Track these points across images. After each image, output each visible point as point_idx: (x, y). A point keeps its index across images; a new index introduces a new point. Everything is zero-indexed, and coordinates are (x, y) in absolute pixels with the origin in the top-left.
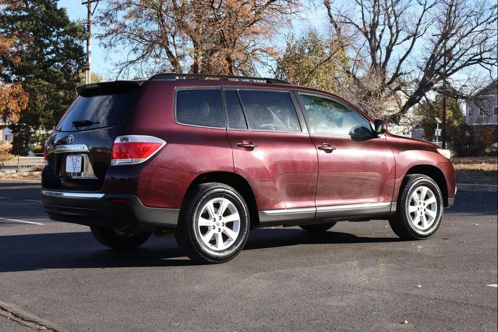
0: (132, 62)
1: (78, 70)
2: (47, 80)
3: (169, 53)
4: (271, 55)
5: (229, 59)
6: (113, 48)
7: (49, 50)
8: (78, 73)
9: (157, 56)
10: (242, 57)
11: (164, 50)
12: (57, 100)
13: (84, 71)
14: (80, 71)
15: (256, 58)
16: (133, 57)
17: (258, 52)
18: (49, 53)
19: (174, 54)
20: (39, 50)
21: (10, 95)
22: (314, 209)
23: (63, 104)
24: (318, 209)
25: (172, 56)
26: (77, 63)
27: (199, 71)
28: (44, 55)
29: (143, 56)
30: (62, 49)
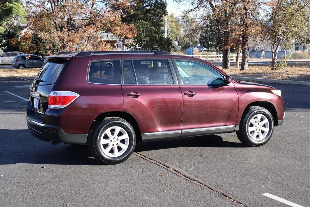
0: (191, 10)
1: (162, 15)
2: (146, 21)
3: (211, 5)
4: (269, 6)
5: (245, 9)
6: (181, 2)
7: (147, 4)
8: (162, 17)
9: (205, 6)
10: (253, 7)
11: (209, 4)
12: (151, 32)
13: (165, 15)
14: (163, 15)
15: (260, 7)
16: (192, 7)
17: (262, 4)
18: (147, 6)
19: (214, 5)
20: (142, 4)
21: (128, 30)
22: (180, 131)
23: (154, 34)
24: (183, 131)
25: (213, 6)
26: (161, 11)
27: (228, 15)
28: (144, 7)
29: (197, 7)
30: (154, 4)
